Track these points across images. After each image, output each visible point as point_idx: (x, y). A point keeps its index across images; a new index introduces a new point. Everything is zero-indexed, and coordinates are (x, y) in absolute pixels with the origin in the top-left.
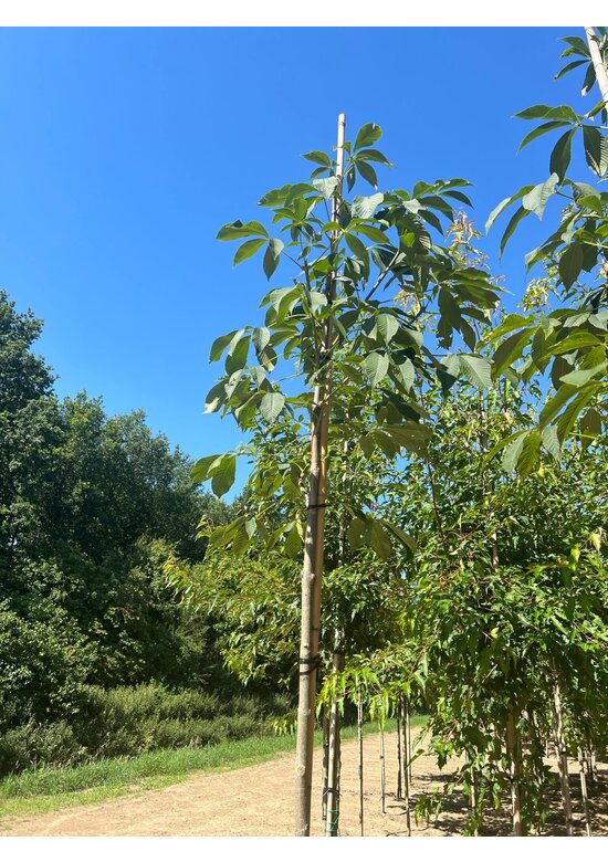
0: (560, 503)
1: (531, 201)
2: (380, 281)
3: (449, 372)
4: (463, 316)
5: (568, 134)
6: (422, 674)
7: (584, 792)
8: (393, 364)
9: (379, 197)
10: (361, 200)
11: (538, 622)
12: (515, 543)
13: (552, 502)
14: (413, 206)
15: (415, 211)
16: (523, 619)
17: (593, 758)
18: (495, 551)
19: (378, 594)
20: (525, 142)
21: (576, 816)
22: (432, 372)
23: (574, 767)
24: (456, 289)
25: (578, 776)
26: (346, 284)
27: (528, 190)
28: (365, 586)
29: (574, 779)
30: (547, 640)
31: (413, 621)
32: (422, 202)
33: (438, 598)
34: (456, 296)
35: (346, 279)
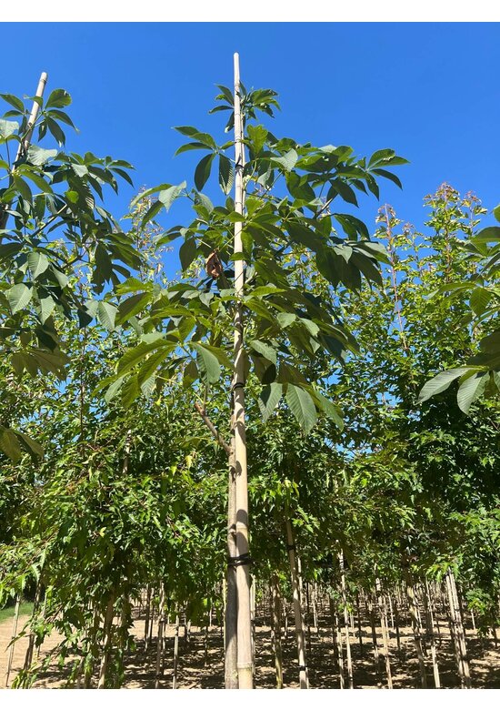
0: (179, 428)
1: (165, 197)
2: (47, 224)
3: (88, 312)
4: (114, 270)
5: (210, 156)
6: (39, 567)
7: (176, 652)
8: (37, 297)
9: (54, 153)
10: (38, 150)
11: (142, 521)
12: (141, 457)
13: (174, 427)
14: (81, 170)
15: (81, 175)
16: (132, 518)
17: (189, 623)
18: (126, 463)
19: (19, 494)
20: (181, 150)
21: (166, 672)
22: (74, 311)
23: (170, 632)
24: (111, 248)
25: (174, 638)
26: (17, 218)
27: (167, 187)
28: (8, 487)
29: (170, 642)
30: (146, 536)
31: (33, 522)
32: (90, 169)
33: (63, 500)
34: (110, 253)
35: (17, 214)
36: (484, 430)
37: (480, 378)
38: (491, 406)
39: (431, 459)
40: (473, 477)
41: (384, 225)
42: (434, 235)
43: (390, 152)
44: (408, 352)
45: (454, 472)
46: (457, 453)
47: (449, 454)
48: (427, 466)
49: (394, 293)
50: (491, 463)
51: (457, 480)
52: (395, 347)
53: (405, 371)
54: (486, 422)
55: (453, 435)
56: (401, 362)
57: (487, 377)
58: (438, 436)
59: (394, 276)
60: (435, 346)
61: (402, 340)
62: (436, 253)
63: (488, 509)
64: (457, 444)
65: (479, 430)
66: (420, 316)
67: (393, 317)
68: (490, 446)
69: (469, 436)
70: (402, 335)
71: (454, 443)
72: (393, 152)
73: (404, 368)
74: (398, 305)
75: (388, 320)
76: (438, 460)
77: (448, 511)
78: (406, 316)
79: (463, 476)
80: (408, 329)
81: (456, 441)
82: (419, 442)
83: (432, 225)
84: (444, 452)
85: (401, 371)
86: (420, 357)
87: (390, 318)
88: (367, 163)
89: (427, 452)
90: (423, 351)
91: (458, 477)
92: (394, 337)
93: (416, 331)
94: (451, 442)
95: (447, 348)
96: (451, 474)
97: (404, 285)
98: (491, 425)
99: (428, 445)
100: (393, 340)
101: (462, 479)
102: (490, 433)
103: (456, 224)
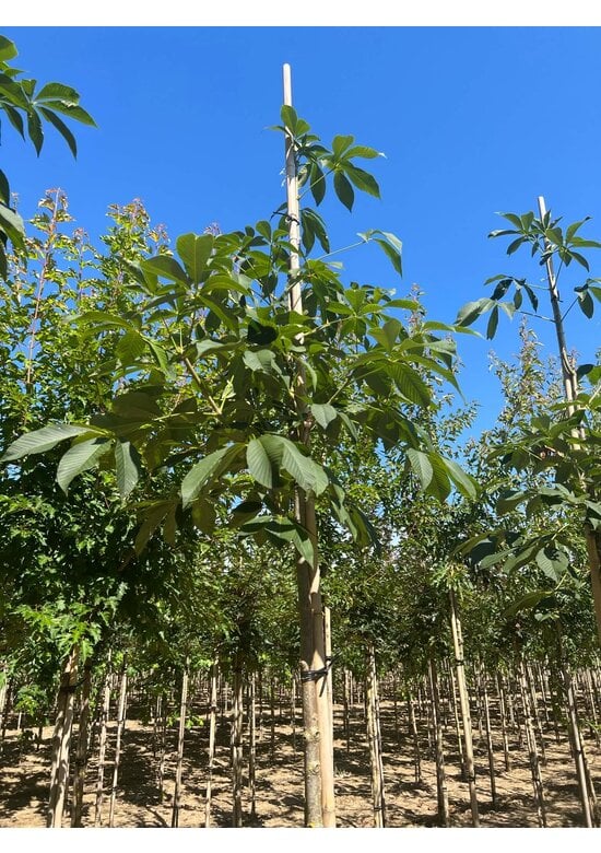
36: (94, 506)
37: (98, 446)
38: (109, 480)
39: (16, 532)
40: (62, 562)
41: (49, 214)
42: (107, 256)
43: (73, 96)
44: (29, 388)
45: (40, 553)
46: (52, 529)
47: (41, 530)
48: (7, 542)
49: (35, 306)
50: (89, 547)
51: (41, 563)
52: (15, 376)
53: (17, 411)
54: (99, 497)
55: (54, 505)
56: (15, 398)
57: (106, 447)
58: (34, 505)
59: (42, 285)
60: (66, 390)
61: (27, 371)
62: (103, 278)
63: (67, 602)
64: (55, 518)
65: (88, 505)
66: (59, 347)
67: (24, 337)
68: (95, 527)
69: (73, 511)
70: (27, 364)
71: (52, 516)
72: (77, 96)
73: (16, 407)
74: (35, 325)
75: (16, 338)
76: (25, 535)
77: (16, 603)
78: (42, 340)
79: (50, 559)
80: (39, 359)
81: (55, 514)
82: (7, 508)
83: (108, 242)
84: (35, 526)
85: (11, 410)
86: (43, 398)
87: (19, 336)
88: (37, 92)
89: (13, 523)
90: (49, 392)
91: (43, 559)
92: (16, 362)
93: (48, 365)
94: (48, 515)
95: (79, 398)
96: (37, 554)
97: (51, 301)
98: (103, 501)
99: (18, 513)
100: (15, 366)
101: (48, 562)
102: (99, 510)
103: (135, 253)
